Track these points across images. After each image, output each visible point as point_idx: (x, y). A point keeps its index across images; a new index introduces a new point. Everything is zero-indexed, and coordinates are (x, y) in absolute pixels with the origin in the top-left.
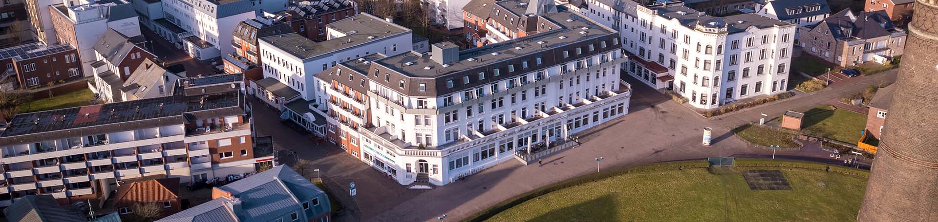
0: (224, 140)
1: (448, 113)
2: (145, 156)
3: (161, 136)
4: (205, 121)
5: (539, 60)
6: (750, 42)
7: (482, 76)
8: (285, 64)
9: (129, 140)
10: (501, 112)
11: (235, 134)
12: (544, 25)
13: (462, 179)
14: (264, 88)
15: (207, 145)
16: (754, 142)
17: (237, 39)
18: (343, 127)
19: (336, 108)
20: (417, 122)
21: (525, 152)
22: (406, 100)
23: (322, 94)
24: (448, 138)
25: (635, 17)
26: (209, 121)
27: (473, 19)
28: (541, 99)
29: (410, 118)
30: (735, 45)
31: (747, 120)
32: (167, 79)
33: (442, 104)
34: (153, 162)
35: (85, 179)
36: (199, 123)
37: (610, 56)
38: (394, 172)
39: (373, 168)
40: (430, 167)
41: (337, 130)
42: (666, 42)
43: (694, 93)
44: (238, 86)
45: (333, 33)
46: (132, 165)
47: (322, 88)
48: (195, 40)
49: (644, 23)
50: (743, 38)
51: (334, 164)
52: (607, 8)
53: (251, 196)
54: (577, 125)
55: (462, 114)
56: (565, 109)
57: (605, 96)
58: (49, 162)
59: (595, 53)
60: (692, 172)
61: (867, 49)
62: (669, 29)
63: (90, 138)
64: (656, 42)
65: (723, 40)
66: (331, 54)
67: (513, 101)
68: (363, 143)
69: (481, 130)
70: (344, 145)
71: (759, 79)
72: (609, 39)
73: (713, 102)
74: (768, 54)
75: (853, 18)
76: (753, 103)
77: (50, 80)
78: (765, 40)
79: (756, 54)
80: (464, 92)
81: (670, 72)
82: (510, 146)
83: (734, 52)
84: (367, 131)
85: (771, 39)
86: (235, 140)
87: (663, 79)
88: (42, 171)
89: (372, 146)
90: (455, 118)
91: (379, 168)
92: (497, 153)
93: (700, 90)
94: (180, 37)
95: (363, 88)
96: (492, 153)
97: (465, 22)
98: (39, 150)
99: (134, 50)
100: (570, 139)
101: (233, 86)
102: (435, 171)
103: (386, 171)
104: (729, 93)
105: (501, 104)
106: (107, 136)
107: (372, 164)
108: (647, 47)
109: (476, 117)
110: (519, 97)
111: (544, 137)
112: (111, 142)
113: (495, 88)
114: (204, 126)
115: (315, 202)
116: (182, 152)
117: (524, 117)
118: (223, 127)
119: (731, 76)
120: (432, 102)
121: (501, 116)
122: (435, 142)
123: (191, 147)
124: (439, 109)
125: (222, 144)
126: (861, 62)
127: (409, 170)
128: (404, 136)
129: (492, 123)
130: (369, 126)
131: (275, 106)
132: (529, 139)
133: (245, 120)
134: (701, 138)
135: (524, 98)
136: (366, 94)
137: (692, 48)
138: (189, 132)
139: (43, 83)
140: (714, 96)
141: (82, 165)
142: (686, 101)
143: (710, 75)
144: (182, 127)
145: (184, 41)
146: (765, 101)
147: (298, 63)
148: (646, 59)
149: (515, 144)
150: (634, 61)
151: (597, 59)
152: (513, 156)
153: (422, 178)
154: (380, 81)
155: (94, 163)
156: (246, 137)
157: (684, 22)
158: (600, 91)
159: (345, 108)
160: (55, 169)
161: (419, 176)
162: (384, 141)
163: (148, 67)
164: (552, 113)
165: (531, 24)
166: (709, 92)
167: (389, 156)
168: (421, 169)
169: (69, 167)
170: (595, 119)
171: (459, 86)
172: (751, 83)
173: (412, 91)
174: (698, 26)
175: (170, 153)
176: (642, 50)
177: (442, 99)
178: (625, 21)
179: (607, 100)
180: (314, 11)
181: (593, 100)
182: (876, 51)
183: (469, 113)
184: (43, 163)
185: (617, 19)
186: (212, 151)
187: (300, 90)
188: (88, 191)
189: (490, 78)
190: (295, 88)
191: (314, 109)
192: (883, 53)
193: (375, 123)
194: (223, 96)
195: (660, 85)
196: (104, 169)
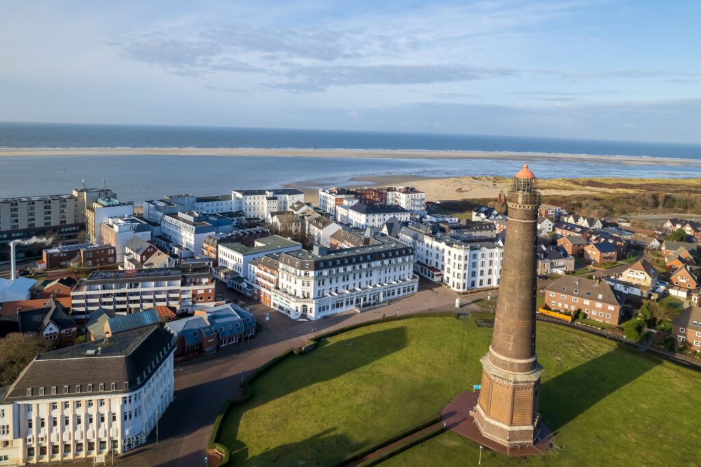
0: (200, 290)
1: (320, 280)
2: (158, 296)
3: (168, 286)
4: (191, 280)
5: (369, 257)
6: (483, 256)
7: (338, 262)
8: (232, 258)
9: (151, 286)
10: (347, 283)
11: (207, 287)
12: (372, 241)
13: (325, 317)
14: (219, 271)
15: (191, 292)
16: (483, 307)
17: (205, 245)
18: (263, 289)
19: (259, 279)
20: (303, 285)
21: (360, 306)
22: (298, 271)
23: (252, 273)
24: (319, 294)
25: (423, 242)
26: (193, 280)
27: (335, 242)
28: (369, 278)
29: (299, 282)
30: (475, 256)
31: (481, 297)
32: (169, 261)
33: (317, 275)
34: (161, 300)
35: (124, 306)
36: (188, 281)
37: (407, 259)
38: (289, 312)
39: (278, 312)
40: (309, 309)
41: (259, 291)
42: (439, 255)
43: (454, 283)
44: (209, 264)
45: (257, 244)
46: (150, 301)
47: (252, 269)
48: (180, 247)
49: (428, 245)
50: (479, 253)
51: (255, 309)
52: (409, 238)
53: (217, 313)
54: (389, 295)
55: (327, 281)
56: (382, 285)
57: (404, 280)
58: (108, 295)
59: (399, 256)
60: (448, 318)
61: (552, 266)
62: (441, 248)
63: (131, 285)
64: (434, 255)
65: (468, 253)
66: (258, 253)
67: (354, 278)
68: (273, 297)
69: (336, 292)
70: (262, 300)
71: (490, 277)
72: (407, 249)
73: (464, 288)
74: (494, 263)
75: (544, 249)
76: (487, 290)
77: (98, 263)
78: (491, 255)
79: (487, 263)
80: (328, 270)
81: (442, 272)
82: (352, 302)
83: (474, 260)
84: (276, 291)
85: (495, 255)
86: (206, 291)
87: (438, 275)
88: (104, 300)
89: (278, 299)
90: (323, 284)
91: (281, 311)
92: (344, 305)
93: (456, 280)
94: (170, 245)
95: (275, 268)
96: (342, 305)
97: (331, 244)
98: (104, 288)
99: (150, 247)
100: (384, 302)
101: (207, 264)
102: (311, 311)
103: (284, 312)
104: (473, 284)
105: (348, 279)
106: (140, 284)
107: (277, 309)
108: (429, 258)
109: (334, 285)
110: (357, 276)
111: (370, 300)
112: (142, 287)
113: (345, 270)
114: (191, 282)
115: (248, 320)
116: (177, 295)
117: (360, 287)
118: (200, 283)
119: (474, 274)
120: (312, 274)
121: (348, 285)
122: (312, 296)
123: (183, 292)
124: (315, 278)
125: (199, 292)
126: (549, 272)
127: (297, 311)
128: (295, 294)
129: (342, 289)
130: (277, 288)
131: (224, 281)
132: (362, 300)
133: (212, 281)
134: (454, 304)
135: (360, 277)
136: (277, 270)
137: (452, 257)
138: (183, 284)
139: (94, 264)
140: (464, 284)
141: (124, 299)
142: (449, 287)
143: (461, 272)
144: (179, 282)
145: (173, 247)
146: (492, 289)
147: (240, 257)
148: (429, 265)
149: (354, 302)
150: (422, 266)
151: (400, 260)
152: (353, 308)
153: (304, 316)
154: (286, 263)
155: (132, 298)
156: (212, 289)
157: (449, 244)
158: (402, 278)
159: (265, 279)
160: (111, 300)
161: (302, 315)
162: (285, 295)
163: (159, 254)
164: (375, 286)
165: (367, 241)
166: (461, 281)
167: (287, 303)
168: (304, 311)
169: (118, 299)
170: (399, 292)
171: (326, 266)
172: (485, 278)
173: (302, 267)
174: (454, 245)
175: (172, 295)
176: (427, 260)
177: (317, 272)
178: (418, 244)
179: (405, 282)
180: (248, 233)
181: (397, 282)
182: (558, 267)
183: (331, 282)
184: (104, 296)
185: (414, 243)
186: (194, 296)
187: (239, 272)
188: (125, 314)
189: (343, 264)
190: (237, 271)
191: (247, 281)
192: (562, 268)
193: (280, 287)
194: (201, 269)
195: (436, 279)
196: (135, 302)
